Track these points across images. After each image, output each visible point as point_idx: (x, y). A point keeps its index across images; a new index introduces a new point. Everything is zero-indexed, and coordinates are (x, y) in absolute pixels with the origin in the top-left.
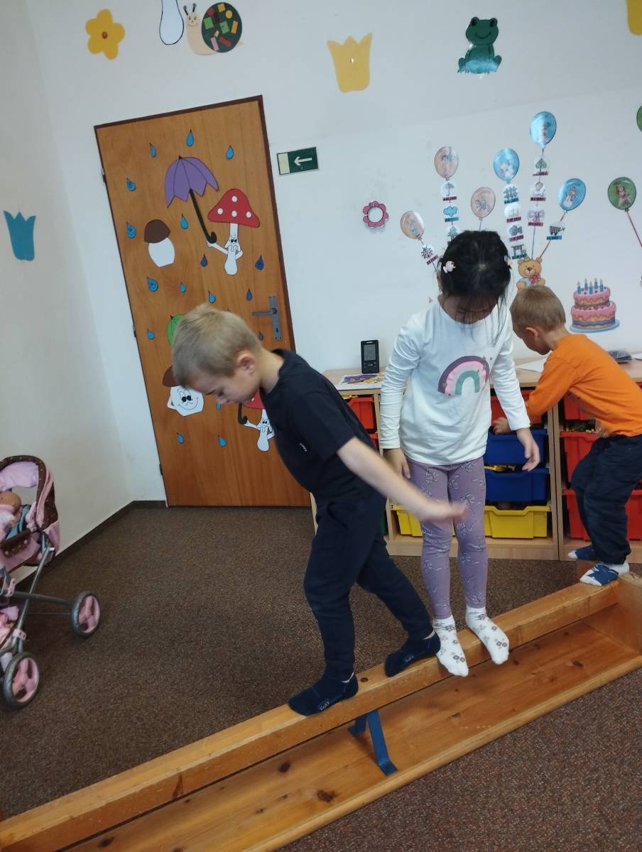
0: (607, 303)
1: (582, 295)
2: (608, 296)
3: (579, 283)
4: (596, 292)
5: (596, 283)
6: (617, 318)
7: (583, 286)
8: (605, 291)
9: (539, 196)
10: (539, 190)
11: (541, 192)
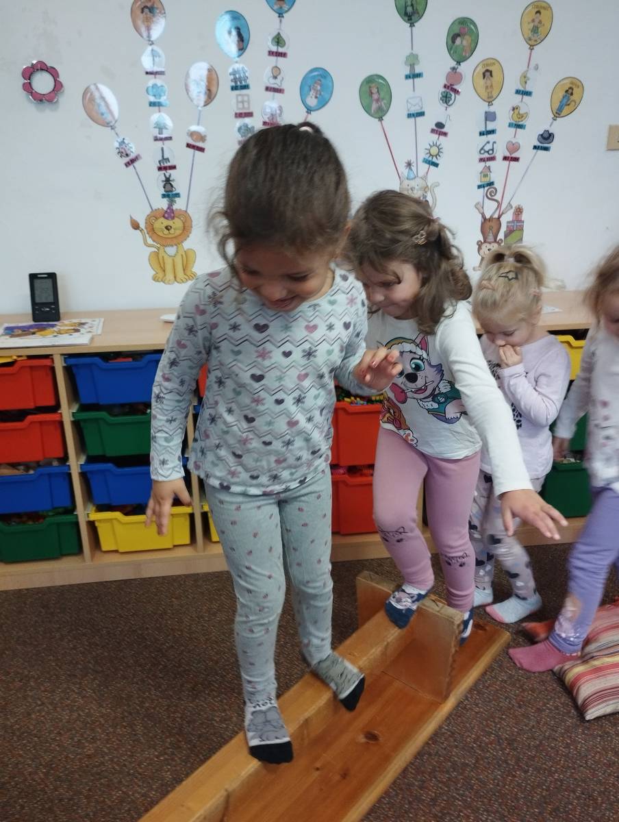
9: (276, 86)
10: (275, 78)
11: (278, 81)
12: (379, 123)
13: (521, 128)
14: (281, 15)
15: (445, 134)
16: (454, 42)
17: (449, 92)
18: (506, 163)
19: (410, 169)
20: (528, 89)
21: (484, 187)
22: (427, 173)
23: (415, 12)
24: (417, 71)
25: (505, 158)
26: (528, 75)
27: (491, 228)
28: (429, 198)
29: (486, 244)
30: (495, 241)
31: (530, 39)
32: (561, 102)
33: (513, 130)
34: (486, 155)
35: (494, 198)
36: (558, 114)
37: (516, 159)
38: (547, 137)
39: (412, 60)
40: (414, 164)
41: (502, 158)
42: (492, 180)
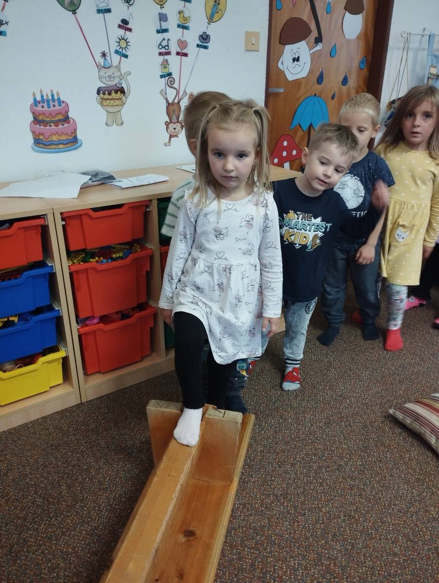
0: (66, 119)
1: (39, 108)
2: (67, 112)
3: (34, 94)
4: (54, 106)
5: (53, 96)
6: (78, 137)
7: (39, 98)
8: (63, 105)
12: (74, 15)
13: (186, 29)
15: (130, 30)
18: (179, 57)
19: (105, 59)
21: (165, 77)
22: (120, 63)
25: (178, 54)
27: (174, 111)
28: (124, 85)
29: (171, 125)
30: (178, 122)
32: (212, 9)
33: (181, 30)
34: (163, 50)
35: (173, 86)
36: (211, 20)
37: (186, 55)
38: (205, 38)
40: (108, 55)
41: (175, 53)
42: (170, 72)
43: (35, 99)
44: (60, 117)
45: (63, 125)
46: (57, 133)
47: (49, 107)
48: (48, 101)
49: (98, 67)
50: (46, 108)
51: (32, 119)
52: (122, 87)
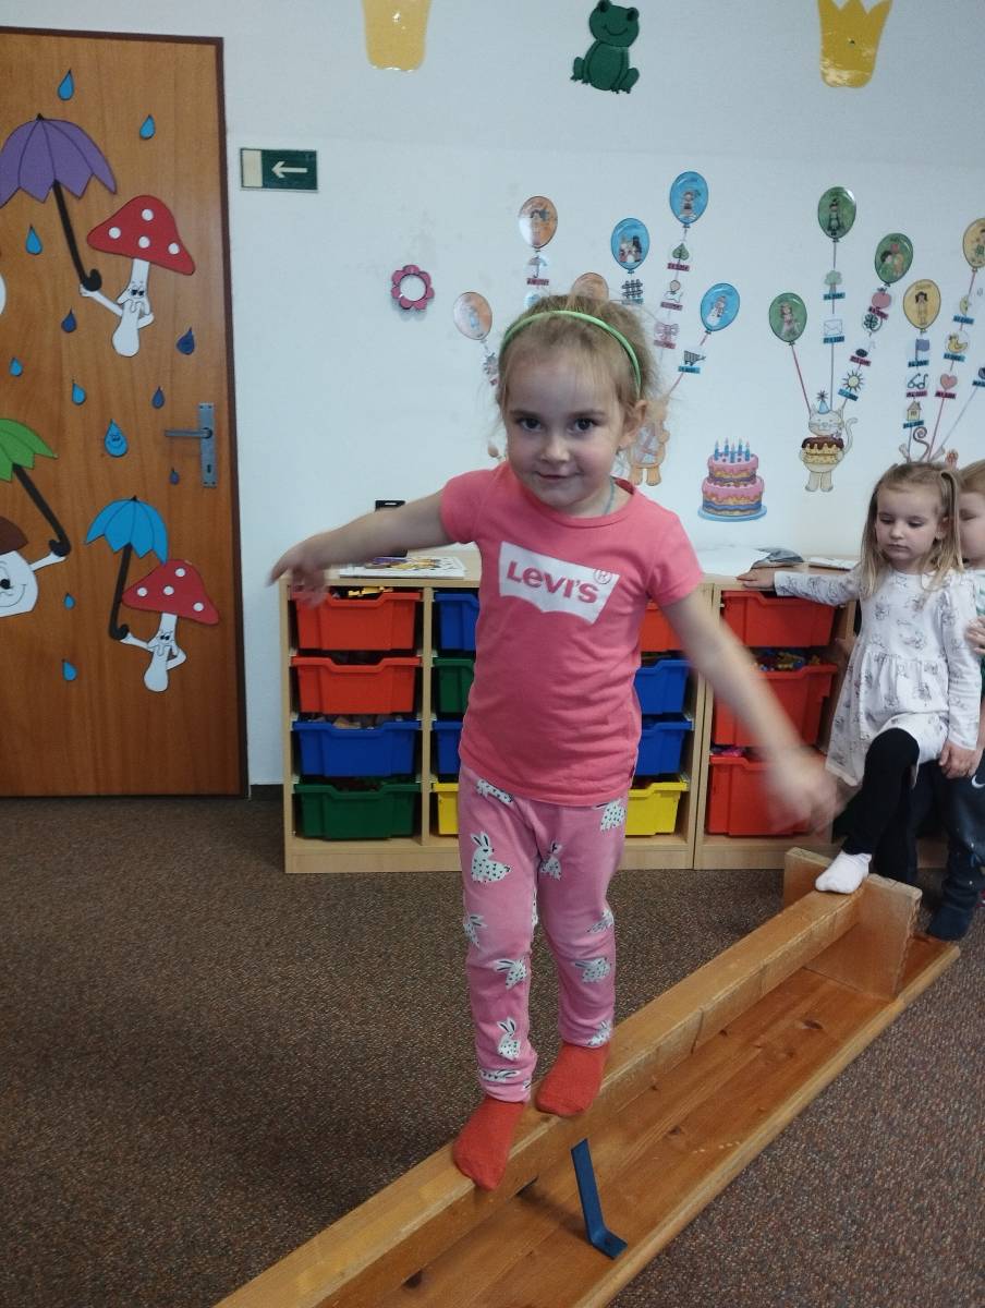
0: (752, 478)
1: (719, 462)
2: (754, 469)
3: (717, 444)
4: (739, 460)
5: (740, 447)
6: (763, 503)
7: (722, 450)
8: (751, 459)
9: (673, 302)
10: (673, 293)
11: (676, 297)
12: (790, 347)
13: (958, 360)
14: (686, 225)
15: (867, 363)
16: (883, 260)
17: (875, 316)
18: (940, 399)
19: (823, 401)
20: (969, 316)
21: (911, 426)
22: (843, 407)
23: (840, 227)
24: (839, 291)
25: (938, 394)
26: (970, 300)
28: (844, 437)
31: (973, 260)
33: (949, 362)
34: (915, 390)
35: (922, 440)
37: (952, 396)
39: (833, 279)
40: (829, 396)
41: (934, 394)
42: (921, 419)
43: (717, 451)
44: (744, 475)
45: (745, 485)
46: (735, 495)
47: (732, 461)
48: (733, 454)
49: (810, 411)
50: (728, 463)
51: (708, 475)
52: (841, 440)
